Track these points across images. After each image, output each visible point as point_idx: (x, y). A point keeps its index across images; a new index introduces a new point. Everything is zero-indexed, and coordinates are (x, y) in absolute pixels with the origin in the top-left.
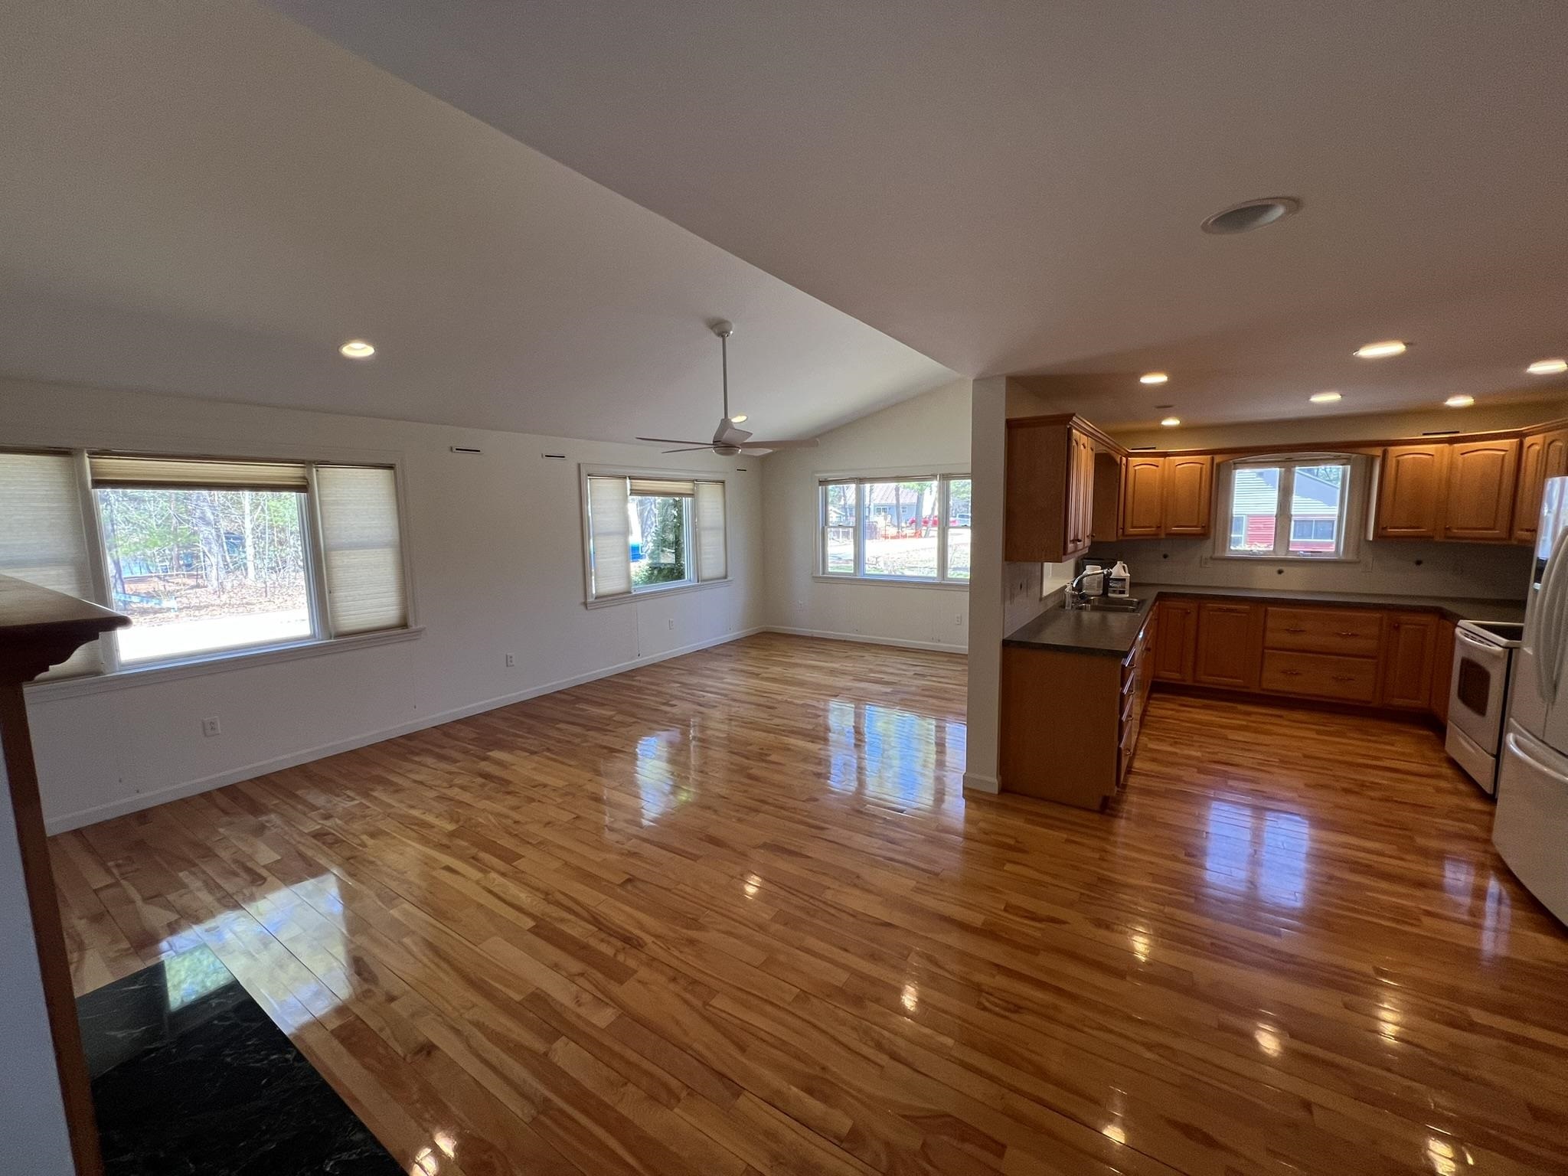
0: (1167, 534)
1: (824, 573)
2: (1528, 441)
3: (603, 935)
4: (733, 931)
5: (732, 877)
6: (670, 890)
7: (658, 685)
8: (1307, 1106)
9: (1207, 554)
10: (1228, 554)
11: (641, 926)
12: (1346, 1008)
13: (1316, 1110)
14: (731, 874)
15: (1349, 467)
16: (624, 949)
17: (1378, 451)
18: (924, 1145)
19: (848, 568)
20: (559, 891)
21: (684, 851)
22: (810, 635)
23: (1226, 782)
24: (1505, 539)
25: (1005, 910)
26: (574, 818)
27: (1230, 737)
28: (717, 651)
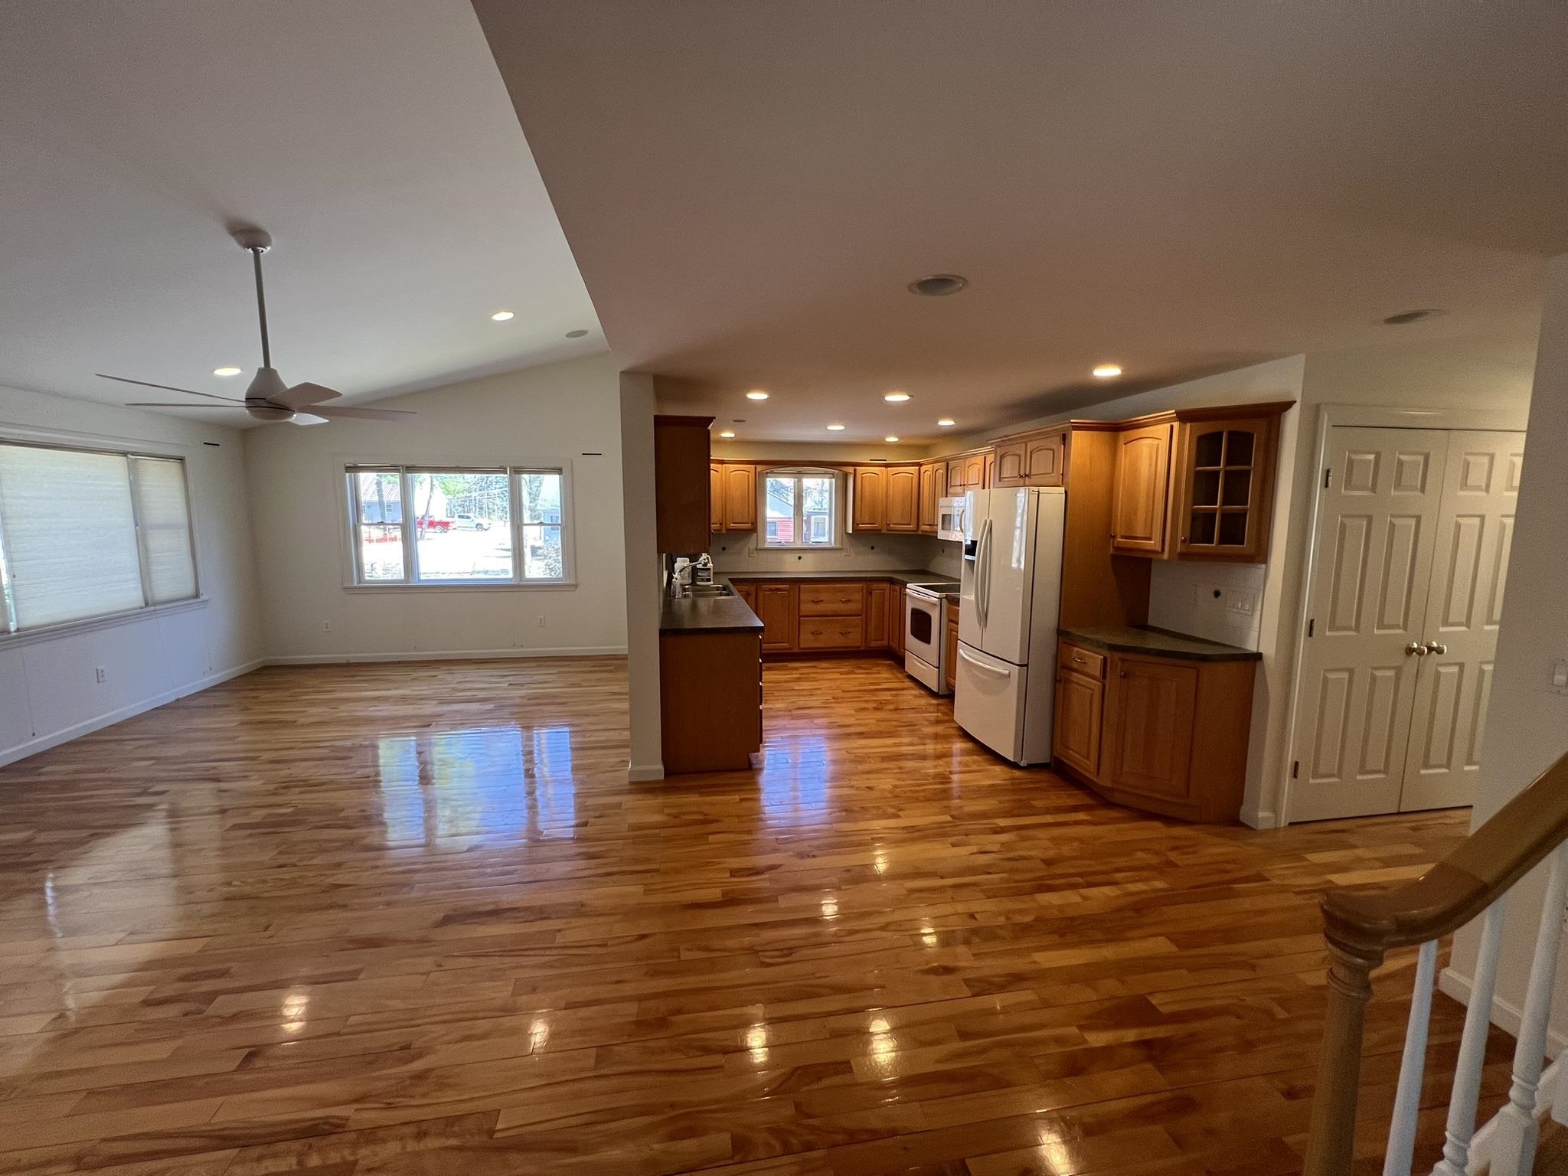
0: (727, 530)
1: (360, 582)
2: (923, 468)
3: (258, 1151)
4: (473, 1032)
5: (427, 974)
6: (338, 1034)
7: (103, 770)
8: (972, 916)
9: (752, 546)
10: (767, 546)
11: (322, 1103)
12: (953, 846)
13: (977, 916)
14: (424, 970)
15: (834, 480)
16: (310, 1146)
17: (851, 470)
18: (798, 1106)
19: (397, 573)
20: (104, 1140)
21: (331, 975)
22: (344, 661)
23: (813, 722)
24: (915, 531)
25: (731, 876)
26: (54, 1019)
27: (796, 688)
28: (193, 703)
